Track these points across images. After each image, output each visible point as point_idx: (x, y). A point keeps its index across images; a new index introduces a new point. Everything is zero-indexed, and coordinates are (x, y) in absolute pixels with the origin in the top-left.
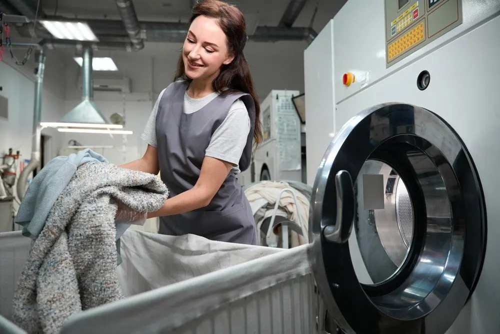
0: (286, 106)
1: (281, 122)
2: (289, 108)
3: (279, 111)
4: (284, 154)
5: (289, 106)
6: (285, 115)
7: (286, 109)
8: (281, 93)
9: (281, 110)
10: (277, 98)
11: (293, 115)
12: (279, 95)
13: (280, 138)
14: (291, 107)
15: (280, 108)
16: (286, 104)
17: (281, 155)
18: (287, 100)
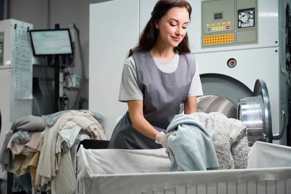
0: (22, 37)
1: (18, 52)
2: (25, 40)
3: (16, 41)
4: (19, 84)
5: (25, 38)
6: (22, 46)
7: (22, 39)
8: (19, 23)
9: (18, 40)
10: (15, 28)
11: (28, 47)
12: (17, 25)
13: (16, 67)
14: (26, 39)
15: (18, 37)
16: (22, 35)
17: (17, 84)
18: (24, 32)
